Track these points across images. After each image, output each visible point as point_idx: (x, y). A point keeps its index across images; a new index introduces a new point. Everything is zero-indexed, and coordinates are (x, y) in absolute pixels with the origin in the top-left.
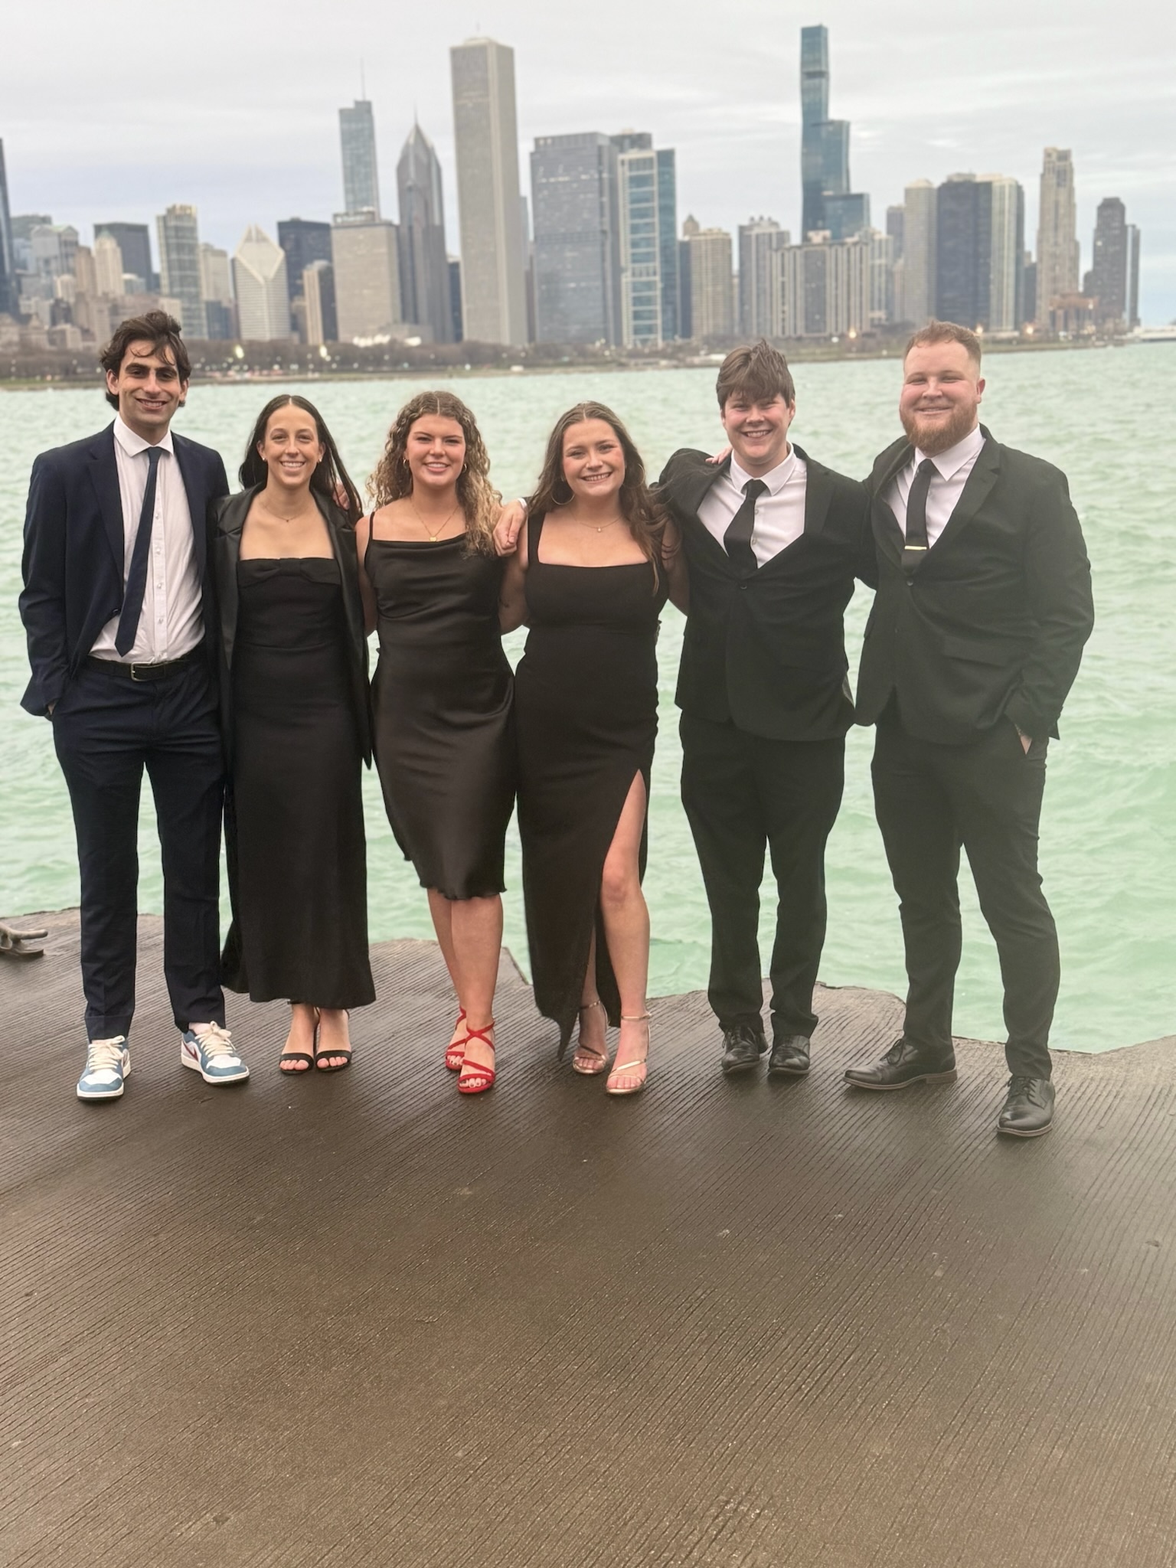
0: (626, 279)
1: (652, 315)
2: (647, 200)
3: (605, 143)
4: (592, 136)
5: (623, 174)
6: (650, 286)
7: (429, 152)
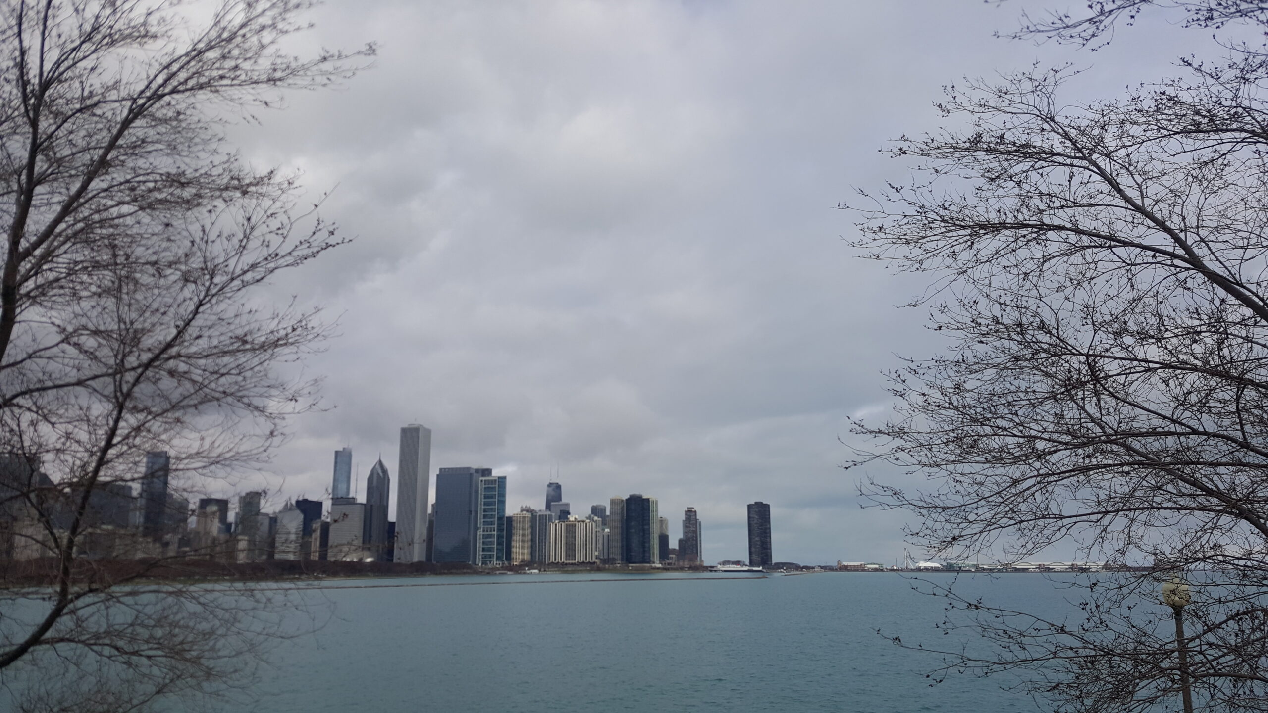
0: (480, 533)
1: (491, 550)
2: (492, 497)
3: (473, 472)
4: (468, 469)
5: (481, 487)
6: (490, 536)
7: (385, 471)
